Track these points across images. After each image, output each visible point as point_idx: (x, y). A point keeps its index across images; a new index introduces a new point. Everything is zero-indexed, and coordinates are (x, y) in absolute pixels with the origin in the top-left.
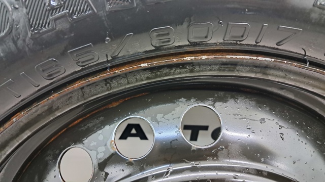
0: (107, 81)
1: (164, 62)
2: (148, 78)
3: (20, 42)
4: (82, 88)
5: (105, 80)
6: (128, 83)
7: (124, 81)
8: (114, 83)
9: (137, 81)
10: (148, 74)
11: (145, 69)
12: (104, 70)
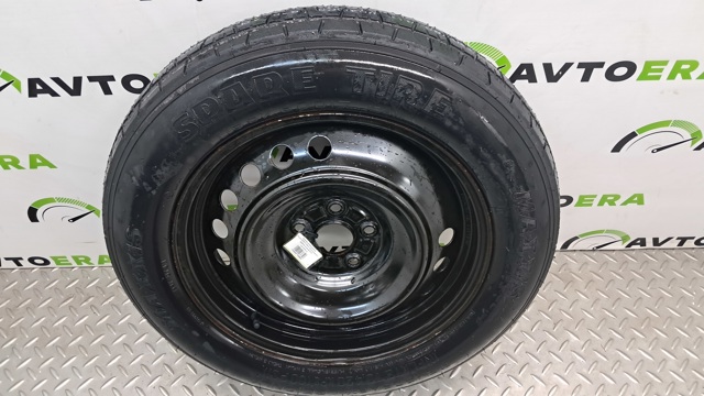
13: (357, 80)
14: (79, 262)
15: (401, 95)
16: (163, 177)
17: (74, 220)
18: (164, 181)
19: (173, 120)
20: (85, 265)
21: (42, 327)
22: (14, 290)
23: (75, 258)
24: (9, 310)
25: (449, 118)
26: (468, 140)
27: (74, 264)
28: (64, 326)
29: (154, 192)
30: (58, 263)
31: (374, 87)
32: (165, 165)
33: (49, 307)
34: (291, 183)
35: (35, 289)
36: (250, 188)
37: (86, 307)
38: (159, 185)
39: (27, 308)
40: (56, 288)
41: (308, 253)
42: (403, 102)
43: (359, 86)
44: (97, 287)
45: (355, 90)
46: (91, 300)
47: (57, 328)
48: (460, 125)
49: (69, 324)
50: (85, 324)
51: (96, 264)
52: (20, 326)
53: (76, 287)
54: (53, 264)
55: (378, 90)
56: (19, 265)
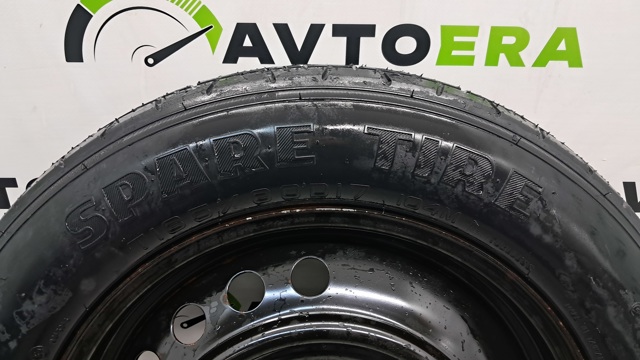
0: (219, 234)
1: (265, 215)
2: (255, 231)
3: (153, 205)
4: (198, 241)
5: (217, 233)
6: (238, 236)
7: (233, 234)
8: (225, 236)
9: (245, 234)
10: (255, 227)
11: (250, 222)
12: (216, 225)
13: (384, 147)
15: (456, 175)
16: (33, 315)
18: (35, 322)
19: (68, 210)
25: (537, 219)
26: (568, 263)
29: (13, 345)
31: (411, 161)
32: (40, 292)
34: (257, 339)
36: (185, 347)
38: (24, 330)
42: (460, 188)
43: (385, 158)
45: (379, 164)
48: (555, 235)
55: (418, 166)
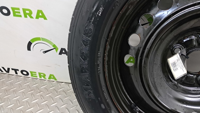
14: (40, 76)
17: (46, 52)
20: (43, 78)
21: (17, 100)
22: (11, 83)
23: (40, 74)
24: (6, 90)
27: (38, 77)
28: (27, 101)
30: (32, 75)
33: (23, 92)
35: (20, 84)
37: (38, 96)
39: (14, 91)
40: (28, 85)
41: (179, 68)
44: (45, 88)
46: (41, 93)
47: (24, 102)
49: (29, 101)
50: (36, 103)
51: (47, 79)
52: (8, 98)
53: (37, 87)
54: (30, 76)
56: (16, 73)
